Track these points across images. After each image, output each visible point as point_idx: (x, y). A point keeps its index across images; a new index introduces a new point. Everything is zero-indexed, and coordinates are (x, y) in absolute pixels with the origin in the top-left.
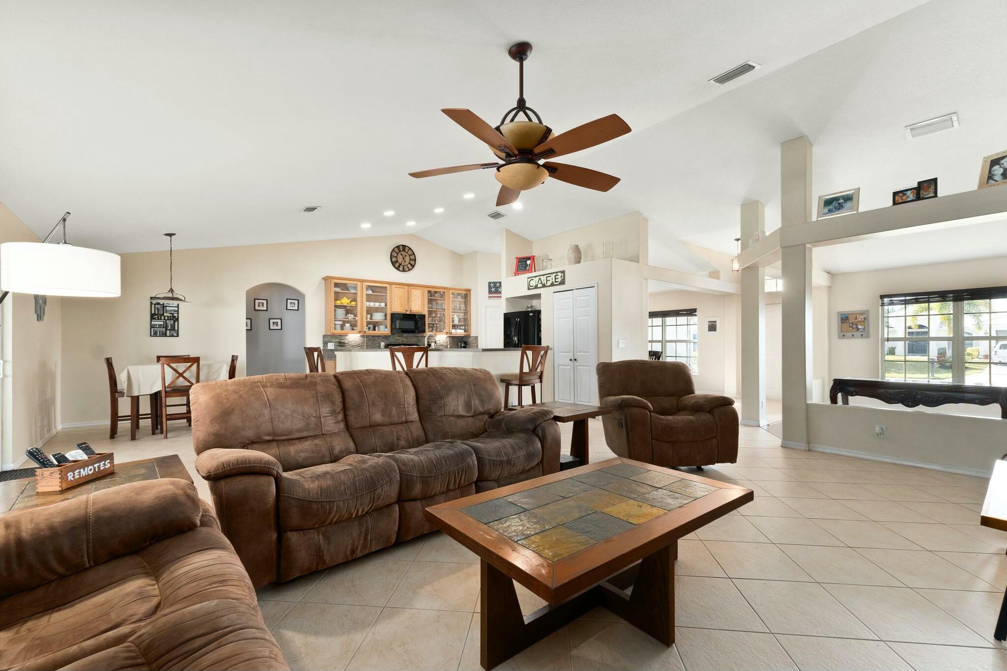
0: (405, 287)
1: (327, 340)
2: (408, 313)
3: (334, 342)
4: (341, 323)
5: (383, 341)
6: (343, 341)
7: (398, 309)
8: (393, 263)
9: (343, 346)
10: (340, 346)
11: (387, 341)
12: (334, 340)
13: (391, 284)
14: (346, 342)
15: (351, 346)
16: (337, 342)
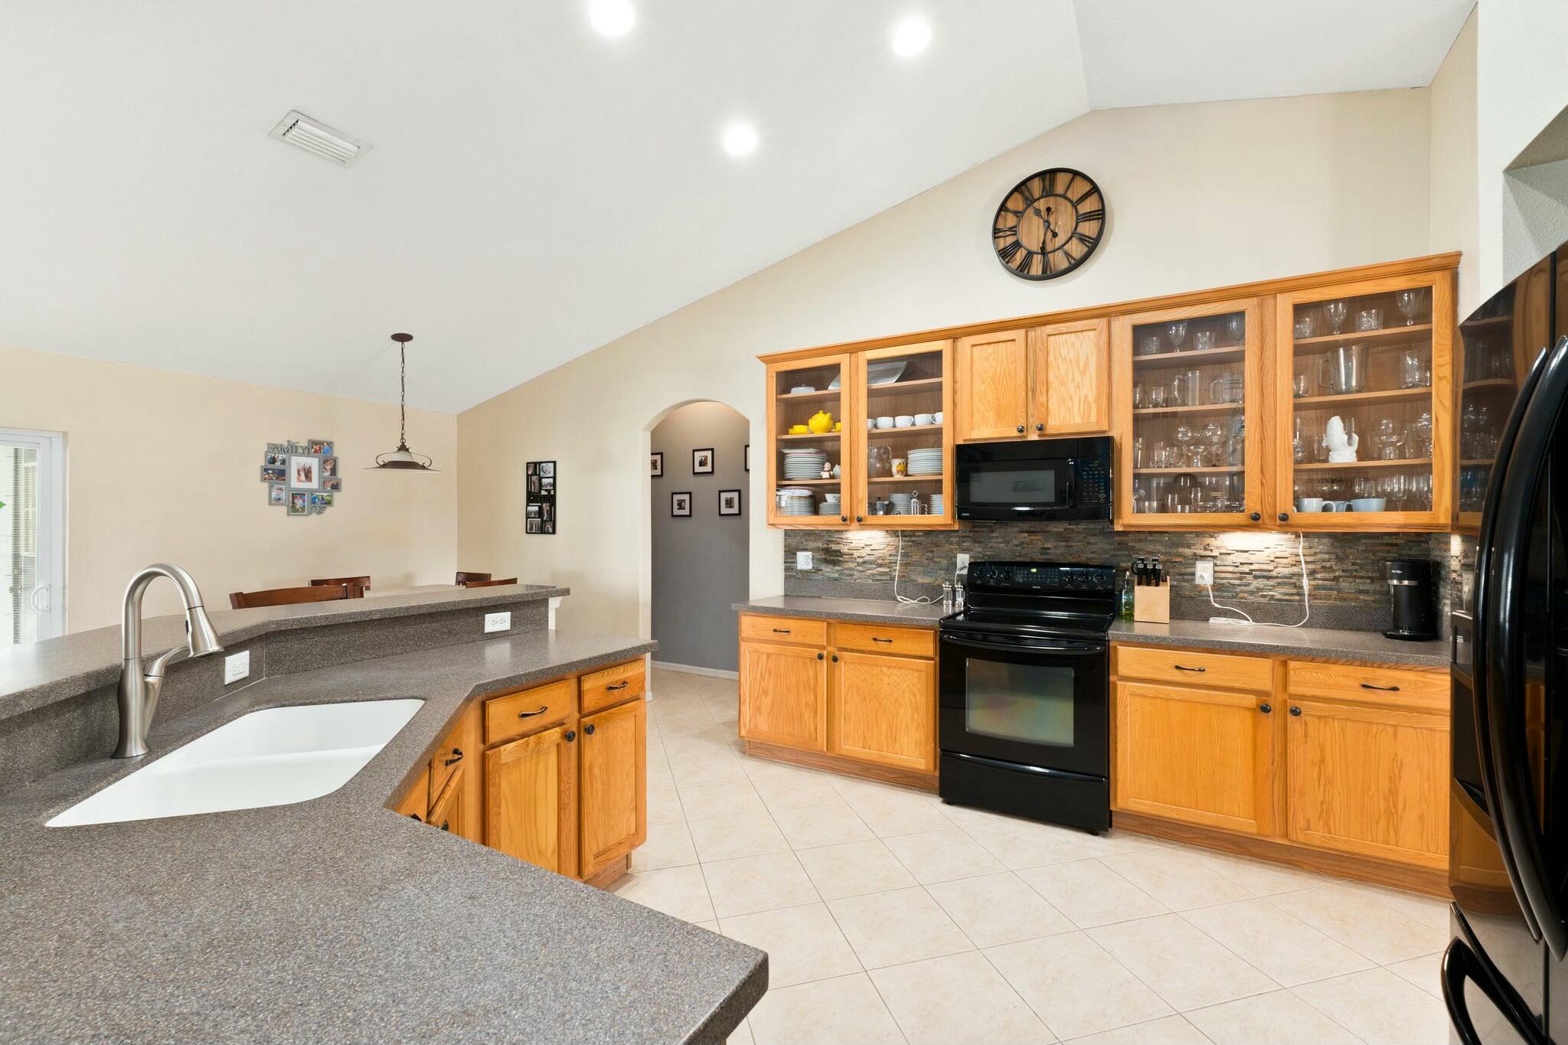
0: (1019, 334)
1: (793, 542)
2: (1034, 437)
3: (812, 550)
4: (806, 493)
5: (964, 551)
6: (834, 547)
7: (986, 429)
8: (1005, 255)
9: (835, 563)
10: (826, 561)
11: (978, 548)
12: (812, 545)
13: (954, 335)
14: (845, 549)
15: (859, 564)
16: (818, 550)
